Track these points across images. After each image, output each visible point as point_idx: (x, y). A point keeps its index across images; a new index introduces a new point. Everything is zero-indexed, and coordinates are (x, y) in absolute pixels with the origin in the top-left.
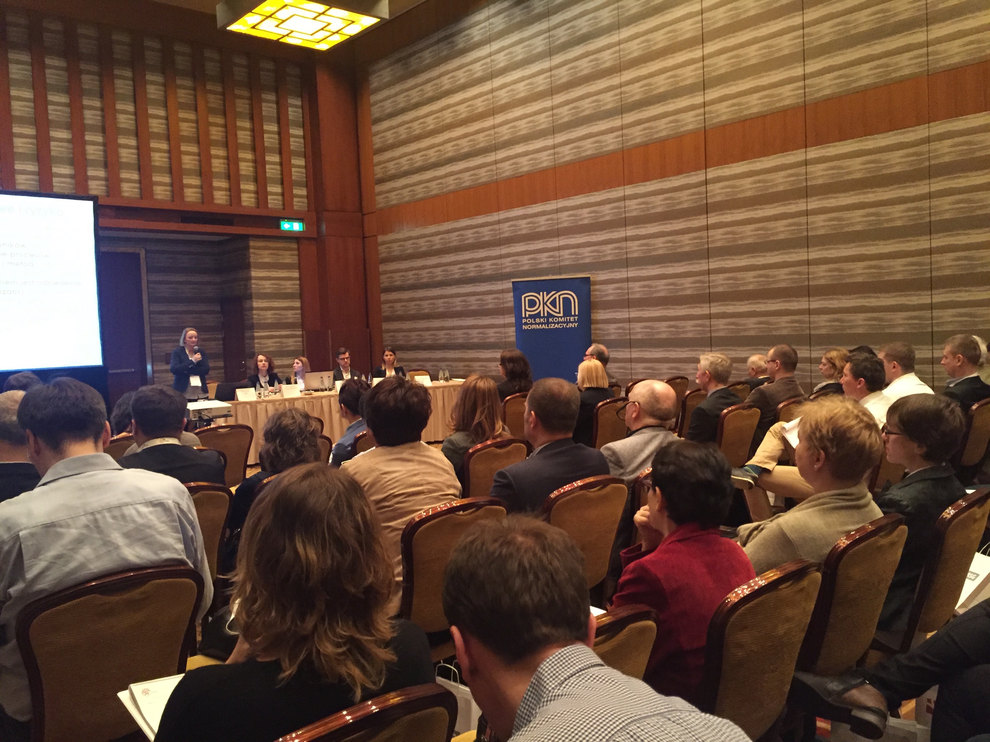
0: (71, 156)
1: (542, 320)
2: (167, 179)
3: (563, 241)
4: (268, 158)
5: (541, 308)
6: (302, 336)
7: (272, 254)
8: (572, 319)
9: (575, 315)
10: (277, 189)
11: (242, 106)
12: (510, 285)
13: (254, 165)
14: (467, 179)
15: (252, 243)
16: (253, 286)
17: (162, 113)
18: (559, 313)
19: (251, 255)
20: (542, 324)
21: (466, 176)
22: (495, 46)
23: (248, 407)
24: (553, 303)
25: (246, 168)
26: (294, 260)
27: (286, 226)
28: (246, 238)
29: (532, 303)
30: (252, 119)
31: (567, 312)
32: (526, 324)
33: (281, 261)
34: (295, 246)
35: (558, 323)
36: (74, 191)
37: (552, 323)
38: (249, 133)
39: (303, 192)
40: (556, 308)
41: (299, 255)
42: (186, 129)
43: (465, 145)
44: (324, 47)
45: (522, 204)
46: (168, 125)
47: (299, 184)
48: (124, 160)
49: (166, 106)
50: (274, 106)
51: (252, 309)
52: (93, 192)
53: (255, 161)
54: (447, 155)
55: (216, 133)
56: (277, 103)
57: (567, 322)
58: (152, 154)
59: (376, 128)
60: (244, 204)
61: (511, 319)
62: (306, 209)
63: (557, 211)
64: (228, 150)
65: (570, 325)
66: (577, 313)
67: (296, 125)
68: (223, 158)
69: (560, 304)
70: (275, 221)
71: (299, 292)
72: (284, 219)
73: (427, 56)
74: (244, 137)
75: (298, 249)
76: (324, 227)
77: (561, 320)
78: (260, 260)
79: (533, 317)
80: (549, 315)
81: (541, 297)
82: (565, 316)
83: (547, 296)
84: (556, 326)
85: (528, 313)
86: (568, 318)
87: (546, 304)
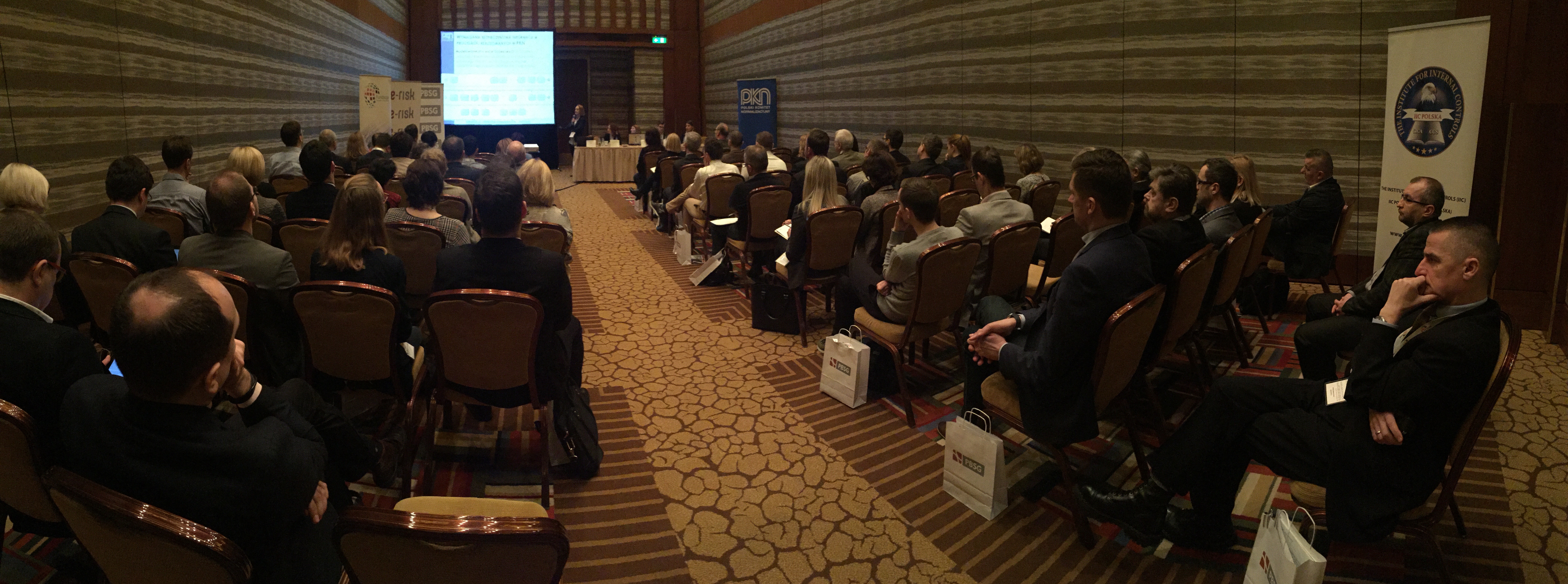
0: (548, 5)
1: (751, 108)
2: (593, 14)
5: (751, 99)
7: (647, 59)
8: (767, 107)
10: (652, 15)
12: (737, 84)
15: (636, 53)
16: (636, 79)
18: (761, 103)
19: (635, 60)
20: (751, 110)
24: (758, 97)
26: (661, 63)
27: (655, 40)
28: (633, 49)
29: (746, 96)
31: (765, 103)
32: (742, 109)
33: (653, 64)
34: (660, 53)
35: (759, 110)
37: (756, 109)
40: (758, 99)
41: (662, 59)
47: (665, 11)
51: (635, 94)
57: (764, 110)
60: (633, 27)
62: (672, 30)
65: (766, 111)
66: (769, 104)
69: (761, 97)
70: (649, 37)
71: (663, 84)
72: (655, 36)
77: (761, 108)
78: (640, 63)
79: (746, 105)
80: (756, 105)
81: (752, 92)
82: (764, 105)
83: (754, 91)
84: (759, 112)
85: (744, 102)
86: (765, 107)
87: (754, 97)
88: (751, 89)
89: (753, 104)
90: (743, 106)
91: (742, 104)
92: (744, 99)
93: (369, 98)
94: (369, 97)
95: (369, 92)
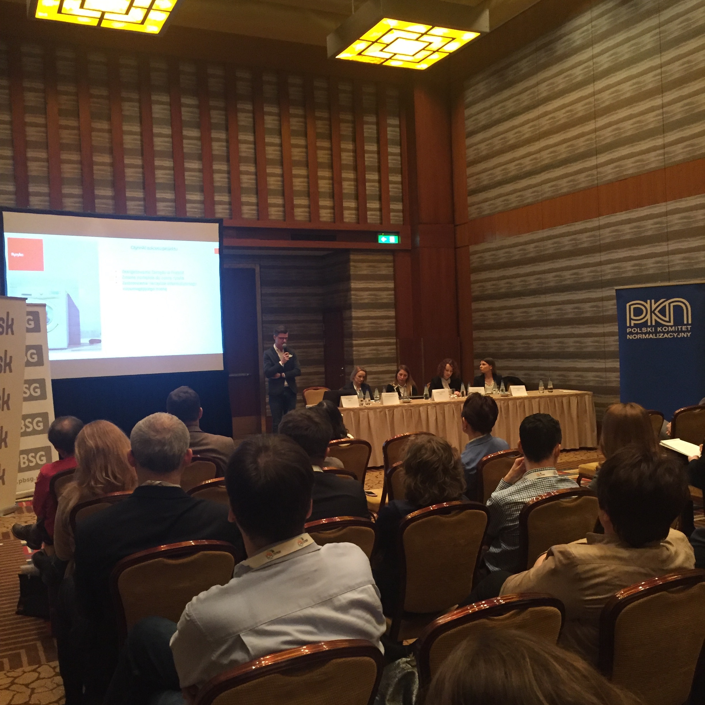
0: (201, 184)
2: (280, 201)
3: (673, 246)
4: (368, 177)
5: (648, 316)
6: (396, 343)
7: (370, 266)
8: (684, 328)
9: (688, 324)
10: (375, 205)
11: (346, 129)
12: (613, 293)
13: (355, 183)
14: (564, 186)
15: (352, 257)
16: (353, 297)
17: (277, 141)
18: (670, 322)
19: (352, 268)
20: (649, 333)
21: (564, 183)
22: (597, 49)
23: (352, 413)
25: (348, 187)
26: (390, 271)
27: (383, 239)
28: (348, 251)
29: (638, 312)
30: (354, 141)
31: (679, 321)
32: (631, 333)
33: (378, 273)
34: (390, 258)
35: (668, 332)
36: (203, 215)
37: (660, 332)
38: (351, 154)
39: (399, 206)
40: (665, 316)
41: (394, 267)
42: (298, 154)
43: (563, 151)
44: (423, 66)
45: (627, 208)
46: (281, 151)
47: (395, 199)
48: (244, 185)
49: (280, 134)
50: (375, 127)
51: (351, 318)
52: (218, 216)
53: (356, 180)
54: (543, 163)
55: (323, 156)
56: (378, 124)
57: (678, 332)
58: (269, 179)
59: (469, 141)
60: (346, 220)
61: (615, 328)
62: (402, 223)
63: (666, 214)
64: (333, 172)
65: (682, 335)
66: (690, 322)
67: (394, 143)
68: (329, 178)
69: (670, 312)
70: (373, 235)
71: (393, 301)
72: (381, 233)
73: (524, 66)
74: (347, 158)
75: (394, 261)
76: (418, 239)
78: (359, 273)
79: (636, 326)
80: (658, 324)
81: (648, 305)
82: (675, 324)
83: (655, 304)
84: (666, 335)
85: (633, 322)
86: (680, 327)
87: (654, 312)
88: (649, 301)
89: (654, 324)
90: (630, 327)
91: (628, 325)
92: (632, 317)
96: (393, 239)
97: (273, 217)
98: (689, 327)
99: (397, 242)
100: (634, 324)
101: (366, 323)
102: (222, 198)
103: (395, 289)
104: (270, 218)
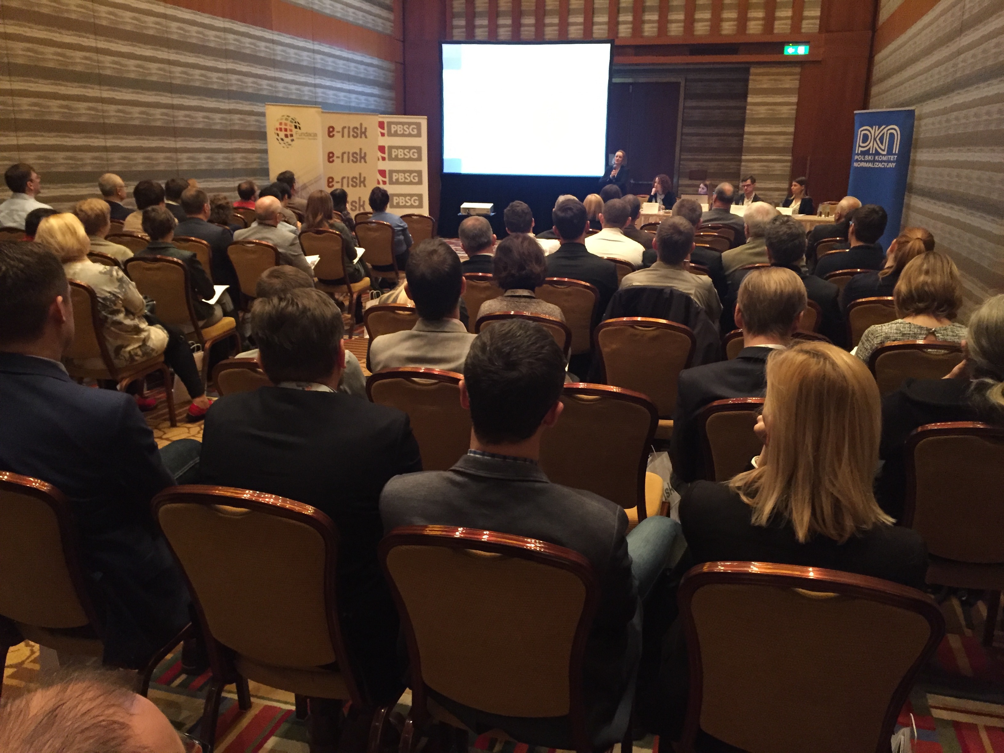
1: (870, 157)
2: (682, 16)
5: (871, 144)
6: (791, 161)
7: (771, 80)
8: (892, 157)
9: (895, 154)
10: (787, 13)
16: (748, 111)
18: (884, 150)
19: (751, 82)
20: (869, 161)
24: (881, 139)
26: (795, 84)
27: (790, 50)
28: (749, 65)
29: (865, 138)
31: (890, 150)
32: (857, 161)
33: (780, 86)
34: (798, 70)
35: (881, 162)
37: (877, 161)
39: (816, 12)
40: (882, 143)
41: (801, 80)
47: (813, 5)
51: (743, 133)
57: (889, 161)
60: (750, 32)
62: (818, 31)
65: (890, 165)
66: (897, 152)
69: (886, 139)
70: (780, 46)
71: (795, 117)
72: (788, 43)
75: (801, 74)
77: (885, 158)
78: (758, 87)
79: (864, 153)
80: (877, 153)
81: (874, 131)
82: (888, 154)
83: (879, 129)
84: (880, 165)
85: (861, 149)
86: (890, 156)
87: (875, 139)
88: (874, 127)
89: (874, 152)
90: (858, 154)
91: (857, 152)
92: (861, 144)
93: (283, 137)
94: (282, 134)
95: (283, 127)
96: (802, 50)
97: (672, 34)
98: (896, 156)
99: (807, 53)
100: (861, 151)
101: (759, 138)
102: (626, 18)
103: (798, 104)
104: (669, 34)
